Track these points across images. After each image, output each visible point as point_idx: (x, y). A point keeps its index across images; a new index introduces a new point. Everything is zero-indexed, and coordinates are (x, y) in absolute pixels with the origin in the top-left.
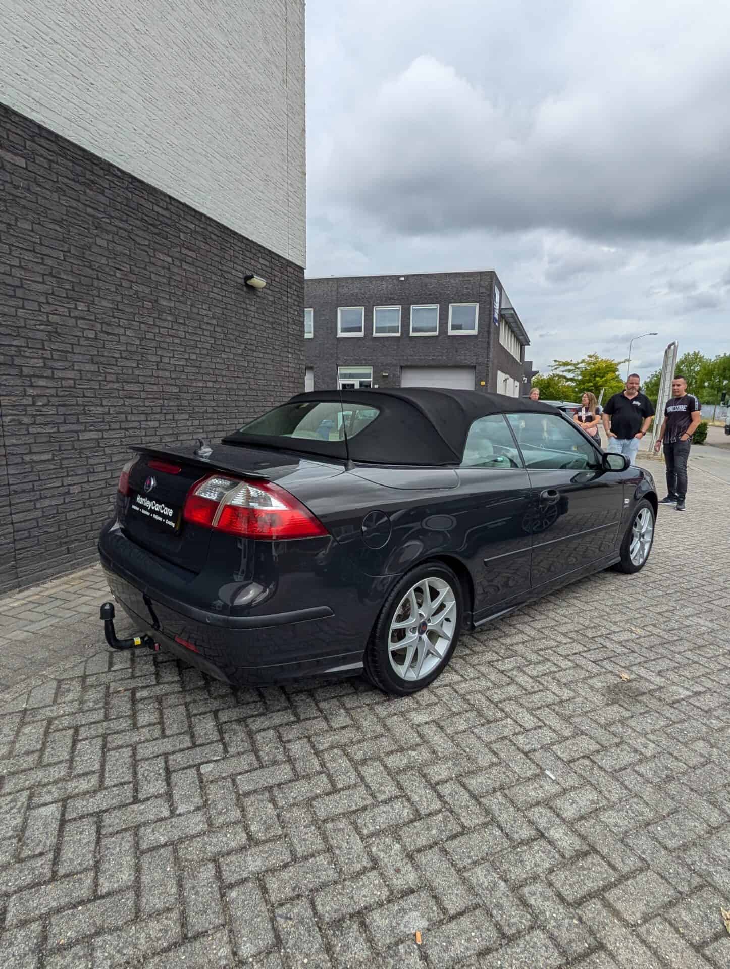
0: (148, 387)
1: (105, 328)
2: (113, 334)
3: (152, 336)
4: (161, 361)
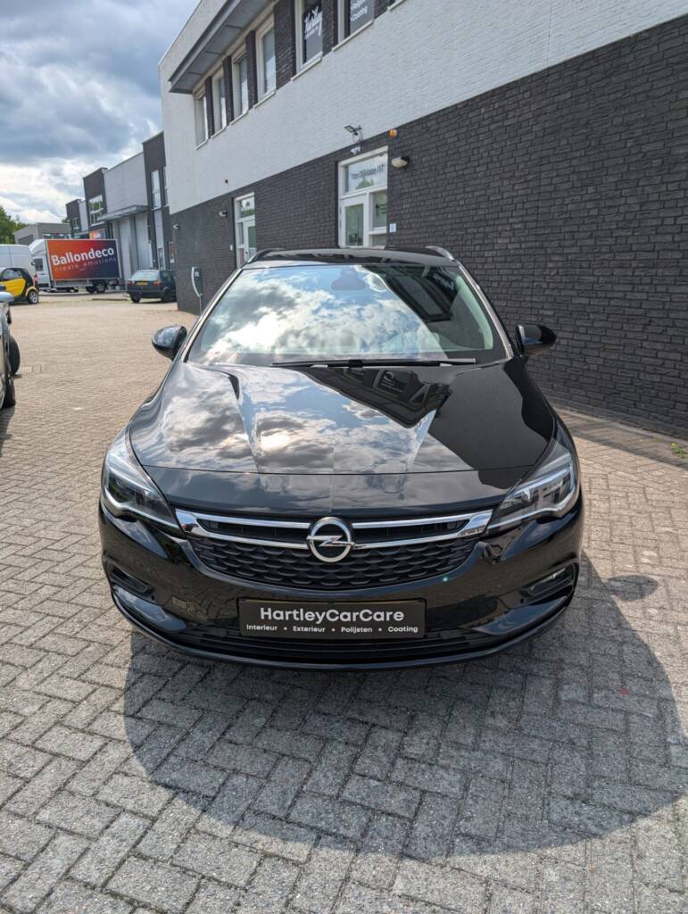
3: (655, 197)
4: (662, 225)
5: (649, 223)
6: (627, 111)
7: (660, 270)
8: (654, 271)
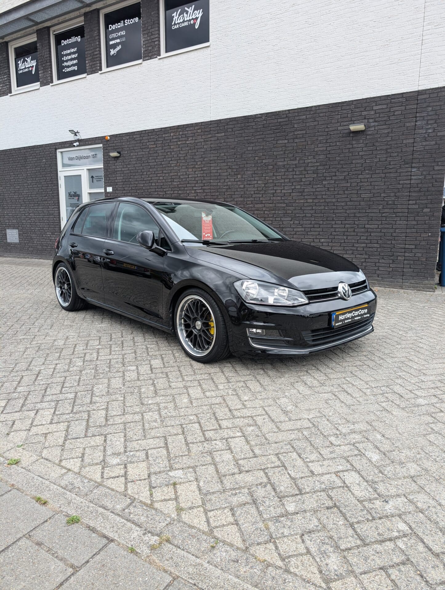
0: (267, 205)
1: (249, 182)
2: (252, 184)
3: (271, 181)
4: (276, 192)
5: (269, 192)
6: (254, 145)
7: (277, 212)
8: (274, 212)
